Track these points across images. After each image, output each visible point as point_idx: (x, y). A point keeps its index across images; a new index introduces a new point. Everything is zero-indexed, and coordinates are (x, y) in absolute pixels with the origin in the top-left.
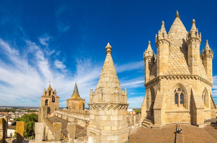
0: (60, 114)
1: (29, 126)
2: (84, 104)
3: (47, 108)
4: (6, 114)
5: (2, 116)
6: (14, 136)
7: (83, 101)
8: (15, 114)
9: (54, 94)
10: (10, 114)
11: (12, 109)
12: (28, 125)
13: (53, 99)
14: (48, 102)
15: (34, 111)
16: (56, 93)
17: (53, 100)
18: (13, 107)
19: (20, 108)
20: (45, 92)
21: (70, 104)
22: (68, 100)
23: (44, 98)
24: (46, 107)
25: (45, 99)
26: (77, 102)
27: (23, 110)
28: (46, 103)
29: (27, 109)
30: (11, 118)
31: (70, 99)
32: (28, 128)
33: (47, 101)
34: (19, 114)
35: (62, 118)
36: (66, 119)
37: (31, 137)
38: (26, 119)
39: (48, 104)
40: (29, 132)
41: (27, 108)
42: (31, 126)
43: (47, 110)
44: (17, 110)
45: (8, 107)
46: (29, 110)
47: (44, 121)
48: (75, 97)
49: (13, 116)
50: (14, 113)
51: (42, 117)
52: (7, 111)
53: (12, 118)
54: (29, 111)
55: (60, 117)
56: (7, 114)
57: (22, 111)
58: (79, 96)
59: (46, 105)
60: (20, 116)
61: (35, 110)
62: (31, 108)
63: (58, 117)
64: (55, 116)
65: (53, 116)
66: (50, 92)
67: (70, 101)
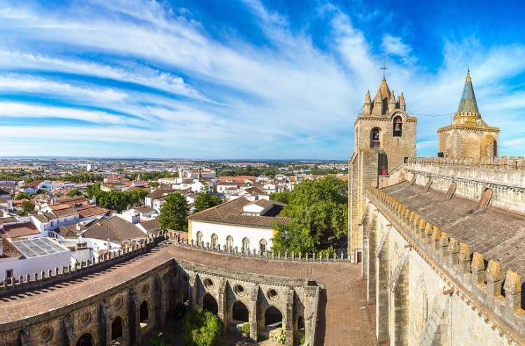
0: (422, 173)
1: (317, 217)
2: (495, 142)
3: (377, 155)
4: (247, 181)
5: (236, 187)
6: (271, 248)
7: (493, 134)
8: (275, 182)
9: (398, 110)
10: (261, 181)
11: (268, 166)
12: (315, 212)
13: (395, 124)
14: (381, 135)
15: (334, 172)
16: (405, 106)
17: (397, 129)
18: (269, 162)
19: (289, 162)
20: (368, 102)
21: (451, 142)
22: (442, 131)
23: (365, 122)
24: (373, 151)
25: (368, 126)
26: (473, 136)
27: (298, 168)
28: (374, 139)
29: (312, 166)
30: (262, 193)
31: (450, 128)
32: (315, 223)
33: (375, 131)
34: (287, 182)
35: (433, 187)
36: (447, 190)
37: (327, 253)
38: (307, 196)
39: (379, 143)
40: (320, 236)
41: (310, 162)
42: (323, 215)
43: (376, 164)
44: (280, 169)
45: (255, 162)
46: (316, 168)
47: (368, 200)
48: (466, 119)
49: (270, 187)
50: (272, 178)
51: (361, 187)
52: (251, 172)
53: (266, 194)
54: (316, 172)
55: (424, 184)
56: (251, 182)
57: (297, 171)
58: (479, 117)
59: (372, 145)
60: (290, 187)
61: (335, 169)
62: (324, 163)
63: (413, 184)
64: (404, 181)
65: (397, 182)
66: (385, 103)
67: (451, 132)
